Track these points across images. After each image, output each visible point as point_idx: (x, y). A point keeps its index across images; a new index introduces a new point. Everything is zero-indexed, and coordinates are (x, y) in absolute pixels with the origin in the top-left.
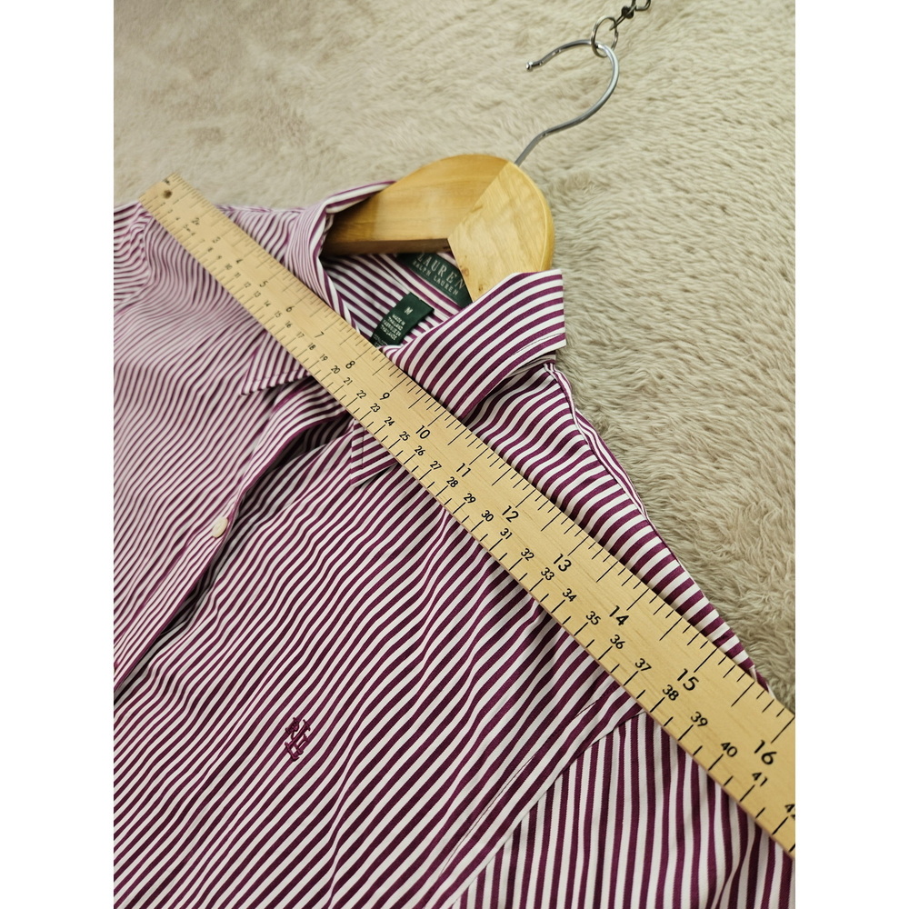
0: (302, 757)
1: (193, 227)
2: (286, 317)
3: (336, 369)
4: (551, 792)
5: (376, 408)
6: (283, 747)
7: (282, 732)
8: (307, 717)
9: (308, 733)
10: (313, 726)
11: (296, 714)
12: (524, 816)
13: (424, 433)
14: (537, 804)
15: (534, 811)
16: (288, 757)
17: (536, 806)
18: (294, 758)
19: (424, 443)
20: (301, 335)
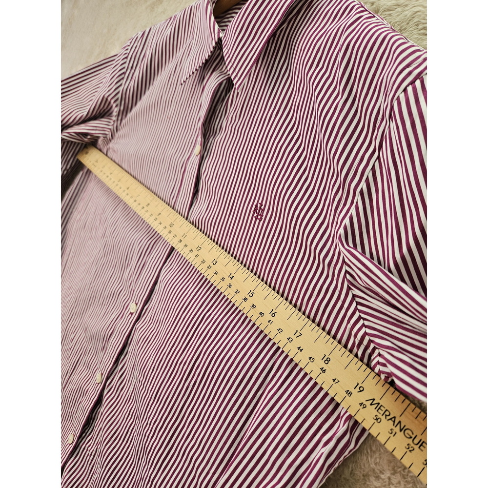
1: (95, 164)
2: (127, 191)
3: (143, 208)
4: (373, 169)
5: (156, 219)
6: (254, 219)
7: (252, 213)
9: (262, 207)
10: (264, 204)
12: (363, 185)
13: (171, 225)
14: (368, 176)
15: (367, 180)
17: (367, 178)
19: (171, 229)
20: (131, 197)
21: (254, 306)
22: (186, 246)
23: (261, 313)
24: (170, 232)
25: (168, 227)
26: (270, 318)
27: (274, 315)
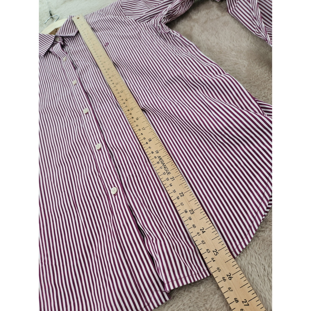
5: (102, 64)
20: (94, 50)
21: (131, 114)
22: (112, 81)
23: (132, 117)
24: (107, 72)
25: (107, 70)
26: (135, 120)
27: (137, 119)
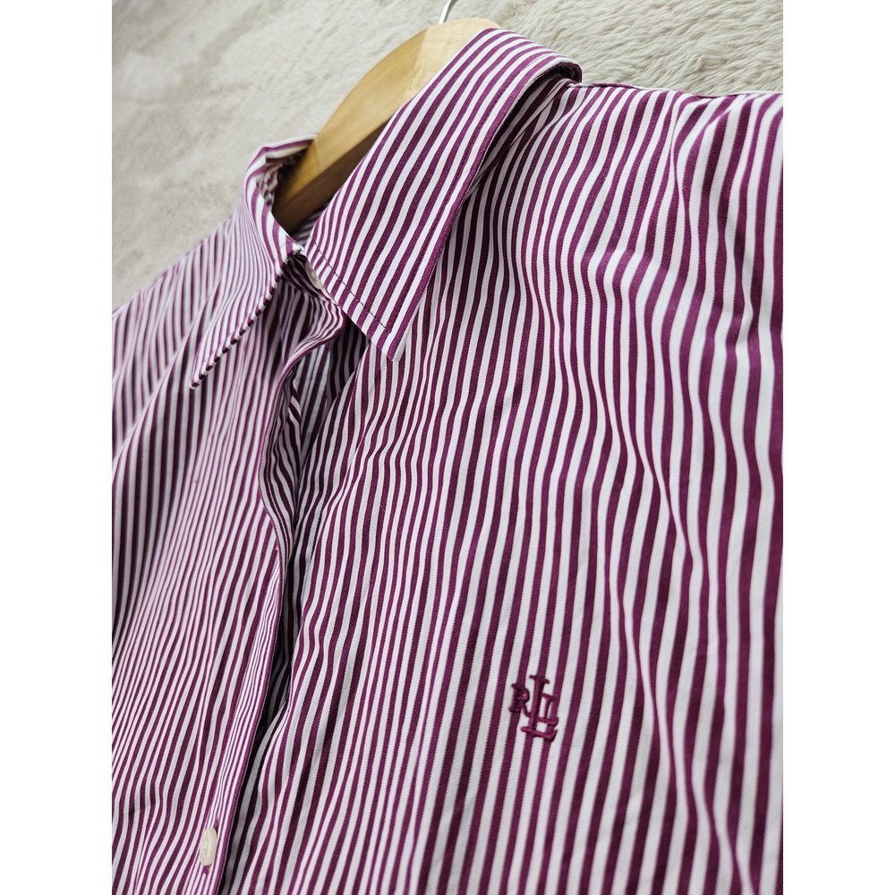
0: (561, 727)
7: (505, 719)
8: (533, 669)
10: (551, 673)
11: (512, 677)
16: (538, 744)
18: (549, 738)
